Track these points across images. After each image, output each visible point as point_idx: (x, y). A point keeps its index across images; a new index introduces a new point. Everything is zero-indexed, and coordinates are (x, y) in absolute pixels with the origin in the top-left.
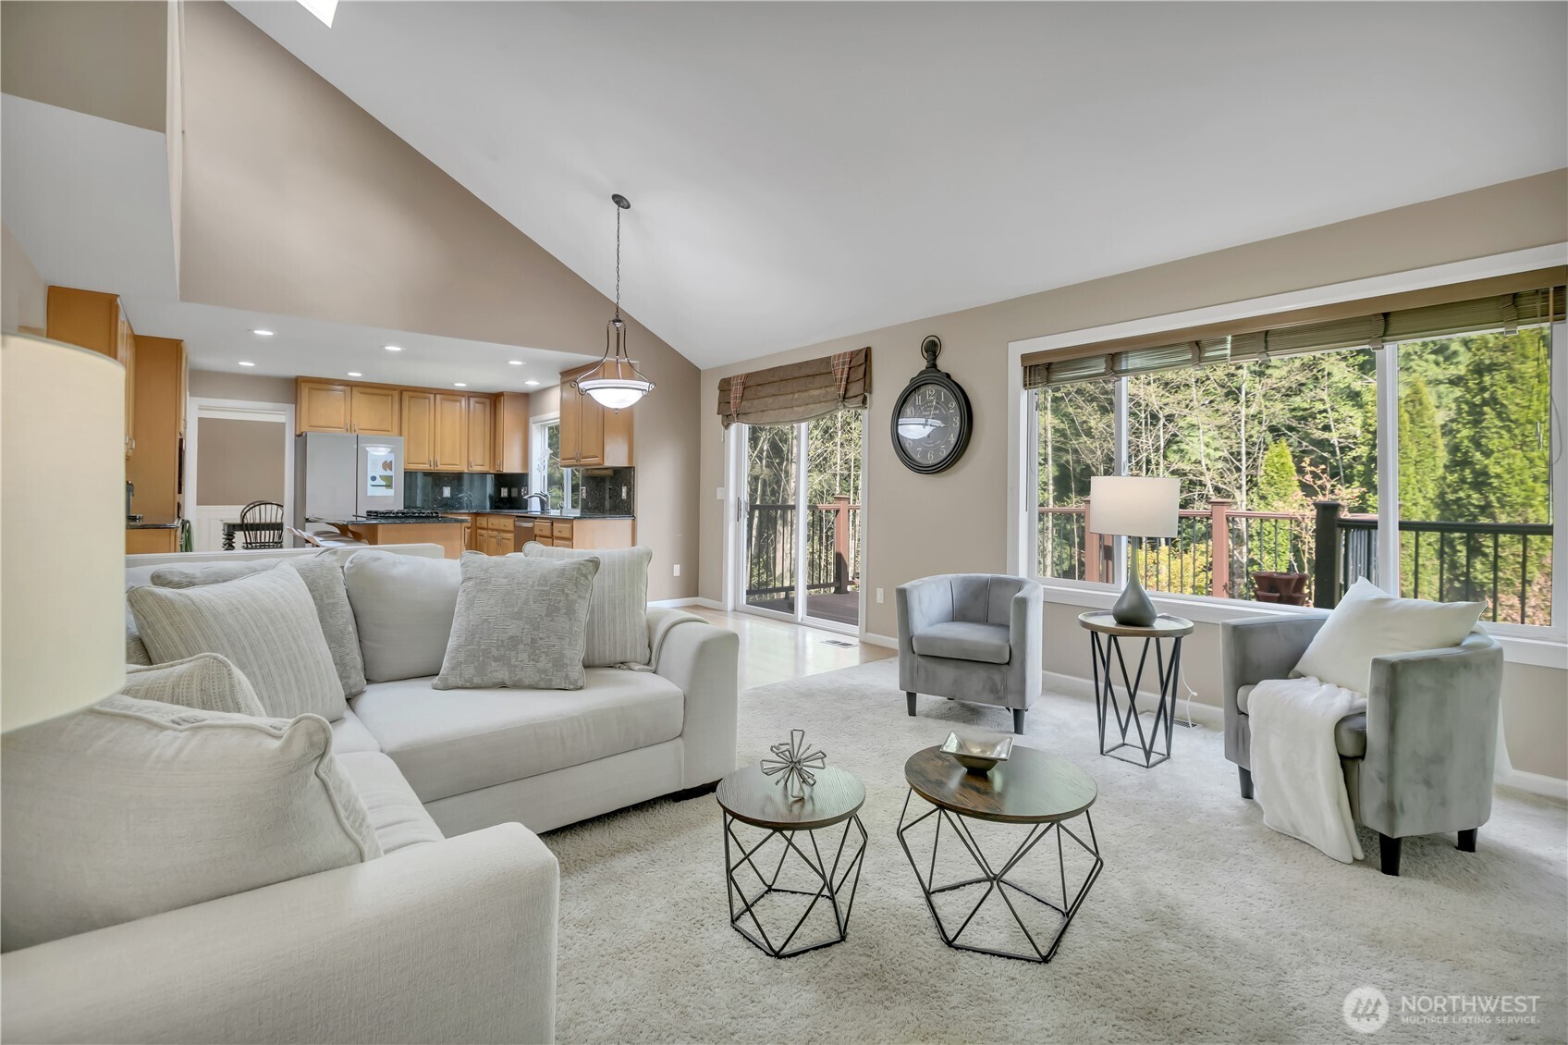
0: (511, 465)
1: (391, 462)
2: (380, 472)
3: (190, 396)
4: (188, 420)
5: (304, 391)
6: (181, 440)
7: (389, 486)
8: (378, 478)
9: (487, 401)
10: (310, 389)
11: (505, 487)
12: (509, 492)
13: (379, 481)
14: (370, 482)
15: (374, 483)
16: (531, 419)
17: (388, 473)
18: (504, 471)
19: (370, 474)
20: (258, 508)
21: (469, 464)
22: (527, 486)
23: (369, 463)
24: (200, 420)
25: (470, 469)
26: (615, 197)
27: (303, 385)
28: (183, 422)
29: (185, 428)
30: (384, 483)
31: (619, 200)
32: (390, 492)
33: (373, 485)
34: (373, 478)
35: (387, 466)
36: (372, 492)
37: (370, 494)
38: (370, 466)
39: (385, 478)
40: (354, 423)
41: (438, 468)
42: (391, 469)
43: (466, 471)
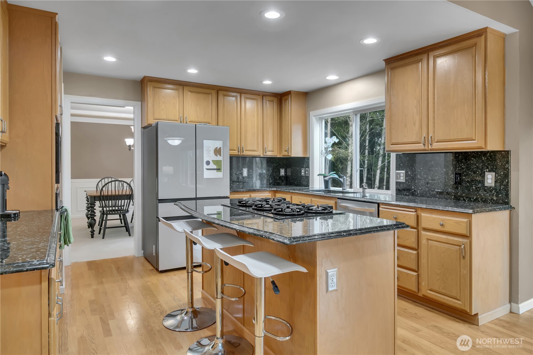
0: (297, 152)
1: (220, 148)
2: (212, 157)
3: (65, 94)
4: (63, 105)
5: (150, 91)
6: (58, 125)
7: (219, 169)
8: (211, 162)
9: (275, 100)
10: (153, 87)
11: (282, 168)
12: (286, 172)
13: (212, 166)
14: (206, 166)
15: (208, 167)
16: (312, 113)
17: (219, 158)
18: (293, 156)
19: (206, 159)
20: (113, 183)
21: (264, 150)
22: (308, 167)
23: (205, 149)
24: (73, 123)
25: (265, 154)
27: (149, 83)
28: (59, 108)
29: (61, 114)
30: (215, 167)
32: (219, 175)
33: (207, 169)
34: (208, 163)
35: (217, 152)
36: (207, 174)
37: (205, 177)
38: (205, 152)
39: (216, 162)
40: (185, 116)
41: (244, 153)
42: (220, 155)
43: (262, 155)
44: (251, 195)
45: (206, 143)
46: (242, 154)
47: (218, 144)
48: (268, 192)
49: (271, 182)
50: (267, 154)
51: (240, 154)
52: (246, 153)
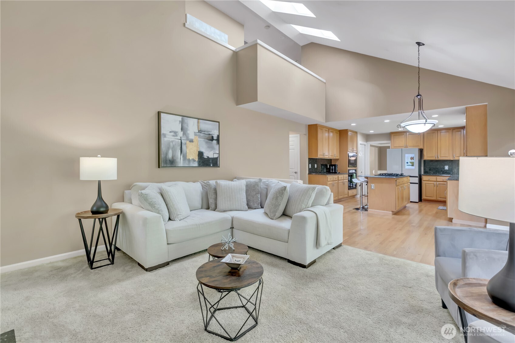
1: (413, 157)
2: (409, 160)
5: (392, 136)
7: (413, 165)
8: (409, 163)
10: (394, 135)
13: (409, 164)
14: (406, 164)
15: (408, 164)
17: (412, 161)
19: (406, 162)
23: (406, 157)
26: (417, 43)
27: (392, 134)
30: (411, 164)
31: (419, 44)
32: (413, 167)
34: (407, 163)
35: (412, 158)
36: (407, 167)
37: (406, 168)
38: (406, 159)
40: (407, 144)
41: (439, 159)
42: (413, 160)
43: (452, 159)
45: (406, 155)
47: (412, 155)
51: (437, 159)
52: (440, 158)
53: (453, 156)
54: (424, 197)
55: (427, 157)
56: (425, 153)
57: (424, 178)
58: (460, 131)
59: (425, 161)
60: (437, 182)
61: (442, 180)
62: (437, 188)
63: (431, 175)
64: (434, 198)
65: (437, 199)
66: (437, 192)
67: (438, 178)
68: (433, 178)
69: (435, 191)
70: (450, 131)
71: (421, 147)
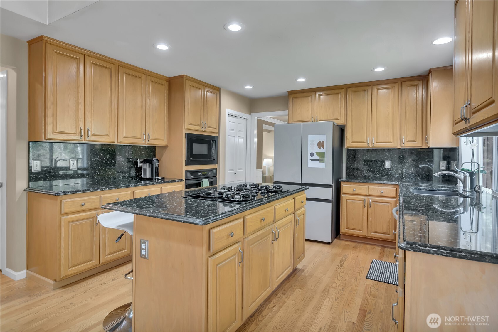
0: (439, 140)
1: (324, 141)
2: (316, 149)
5: (292, 100)
7: (321, 161)
8: (315, 154)
13: (316, 157)
14: (310, 157)
15: (312, 158)
17: (322, 150)
18: (432, 146)
19: (310, 152)
23: (309, 143)
30: (318, 158)
32: (322, 165)
33: (311, 160)
34: (312, 155)
35: (321, 145)
36: (311, 165)
37: (309, 166)
38: (309, 146)
39: (319, 154)
40: (316, 116)
41: (374, 145)
42: (323, 148)
43: (399, 147)
44: (369, 187)
45: (310, 137)
46: (372, 145)
47: (322, 138)
48: (392, 186)
49: (423, 176)
50: (405, 145)
51: (370, 146)
52: (377, 145)
53: (401, 140)
54: (343, 229)
55: (351, 142)
56: (348, 134)
57: (346, 187)
58: (416, 86)
59: (348, 150)
60: (370, 198)
61: (379, 194)
62: (370, 210)
63: (359, 182)
64: (362, 233)
65: (369, 235)
66: (370, 219)
67: (371, 187)
68: (361, 188)
69: (365, 218)
70: (397, 86)
71: (341, 121)
